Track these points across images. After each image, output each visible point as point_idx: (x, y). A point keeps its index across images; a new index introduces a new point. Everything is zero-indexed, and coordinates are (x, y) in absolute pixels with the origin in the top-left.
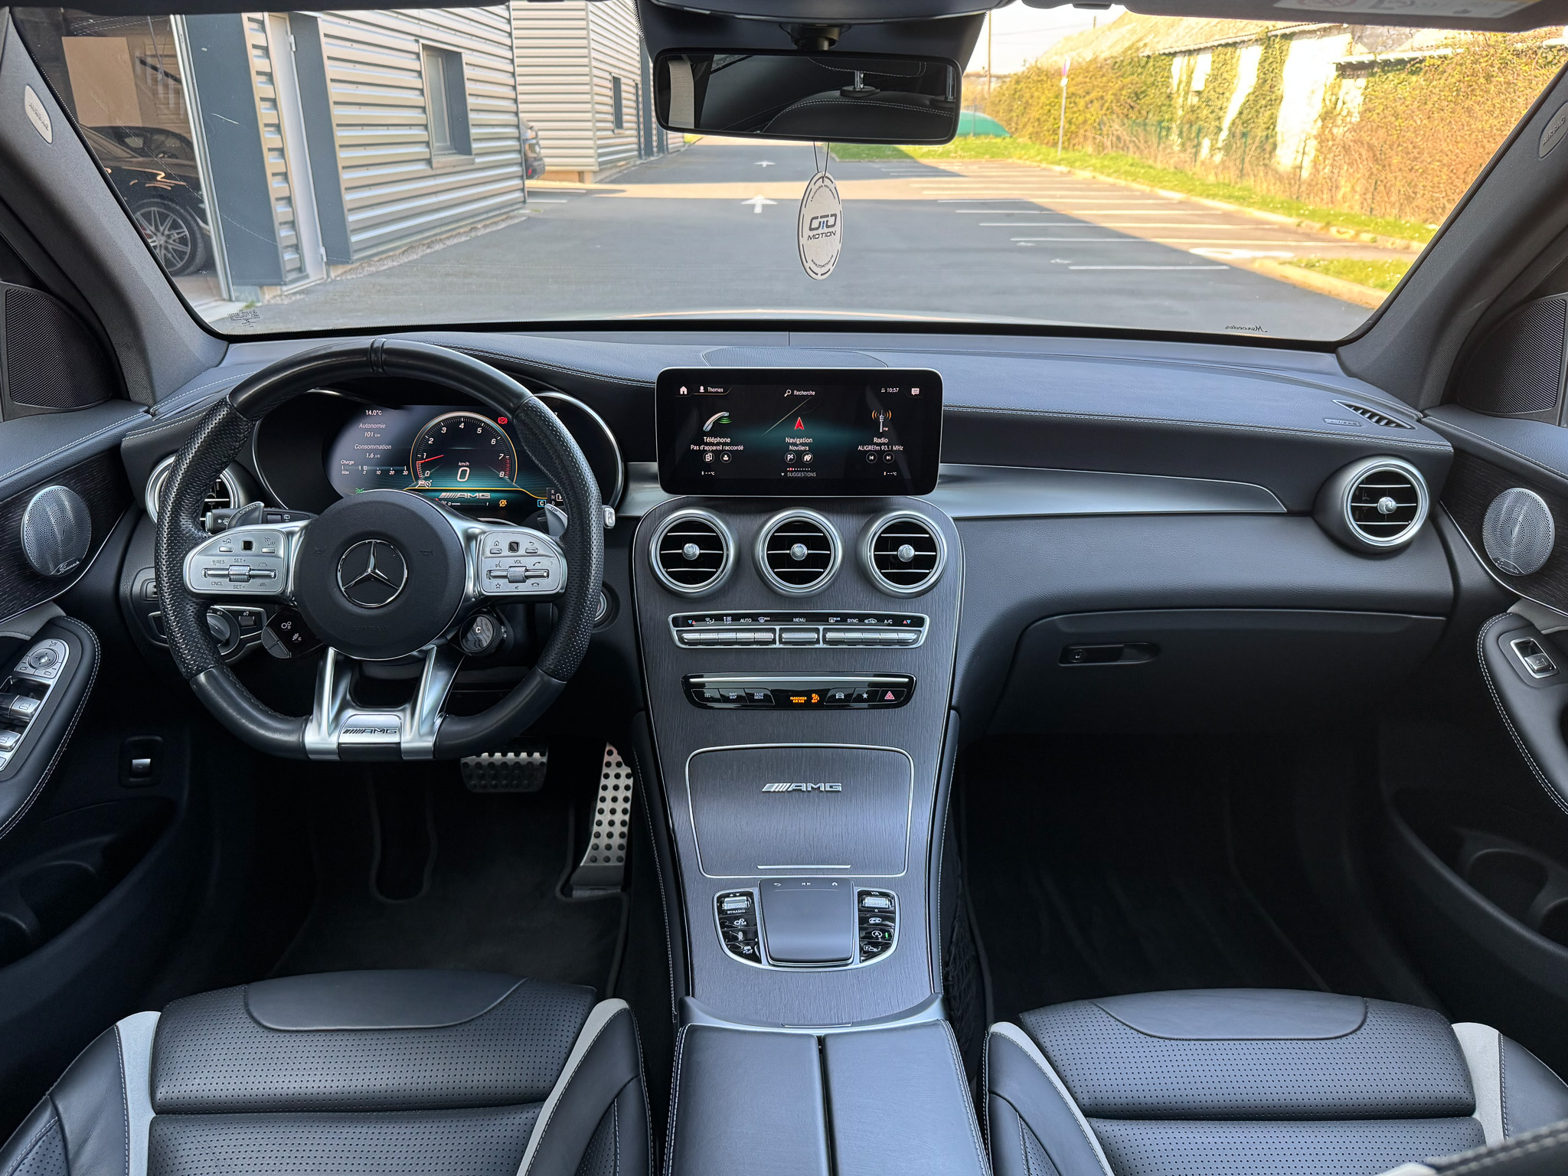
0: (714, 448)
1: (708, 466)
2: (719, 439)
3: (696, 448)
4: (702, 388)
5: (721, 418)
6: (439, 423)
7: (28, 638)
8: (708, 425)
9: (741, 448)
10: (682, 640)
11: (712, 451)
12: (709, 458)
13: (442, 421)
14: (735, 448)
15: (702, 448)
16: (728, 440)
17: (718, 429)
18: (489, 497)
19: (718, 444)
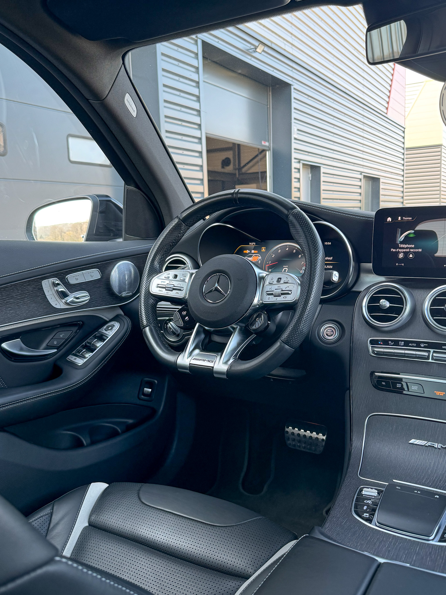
0: (405, 250)
1: (400, 261)
2: (407, 246)
3: (394, 250)
4: (400, 218)
5: (409, 234)
7: (108, 320)
8: (402, 238)
9: (420, 250)
11: (403, 252)
12: (401, 256)
13: (279, 247)
14: (417, 250)
15: (397, 250)
16: (413, 246)
17: (407, 240)
19: (407, 248)
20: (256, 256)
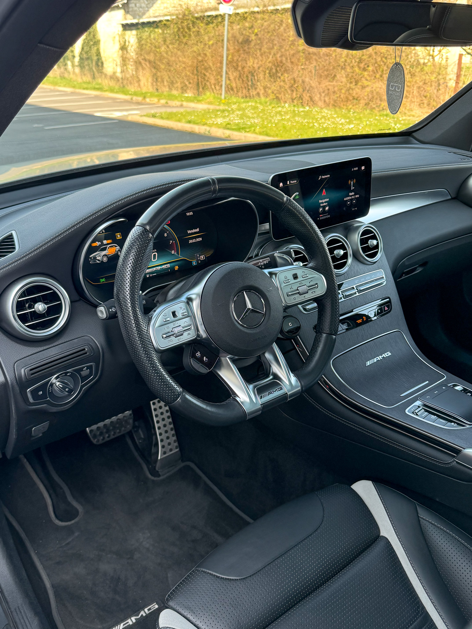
4: (288, 182)
5: (295, 196)
10: (305, 309)
18: (169, 266)
20: (112, 246)
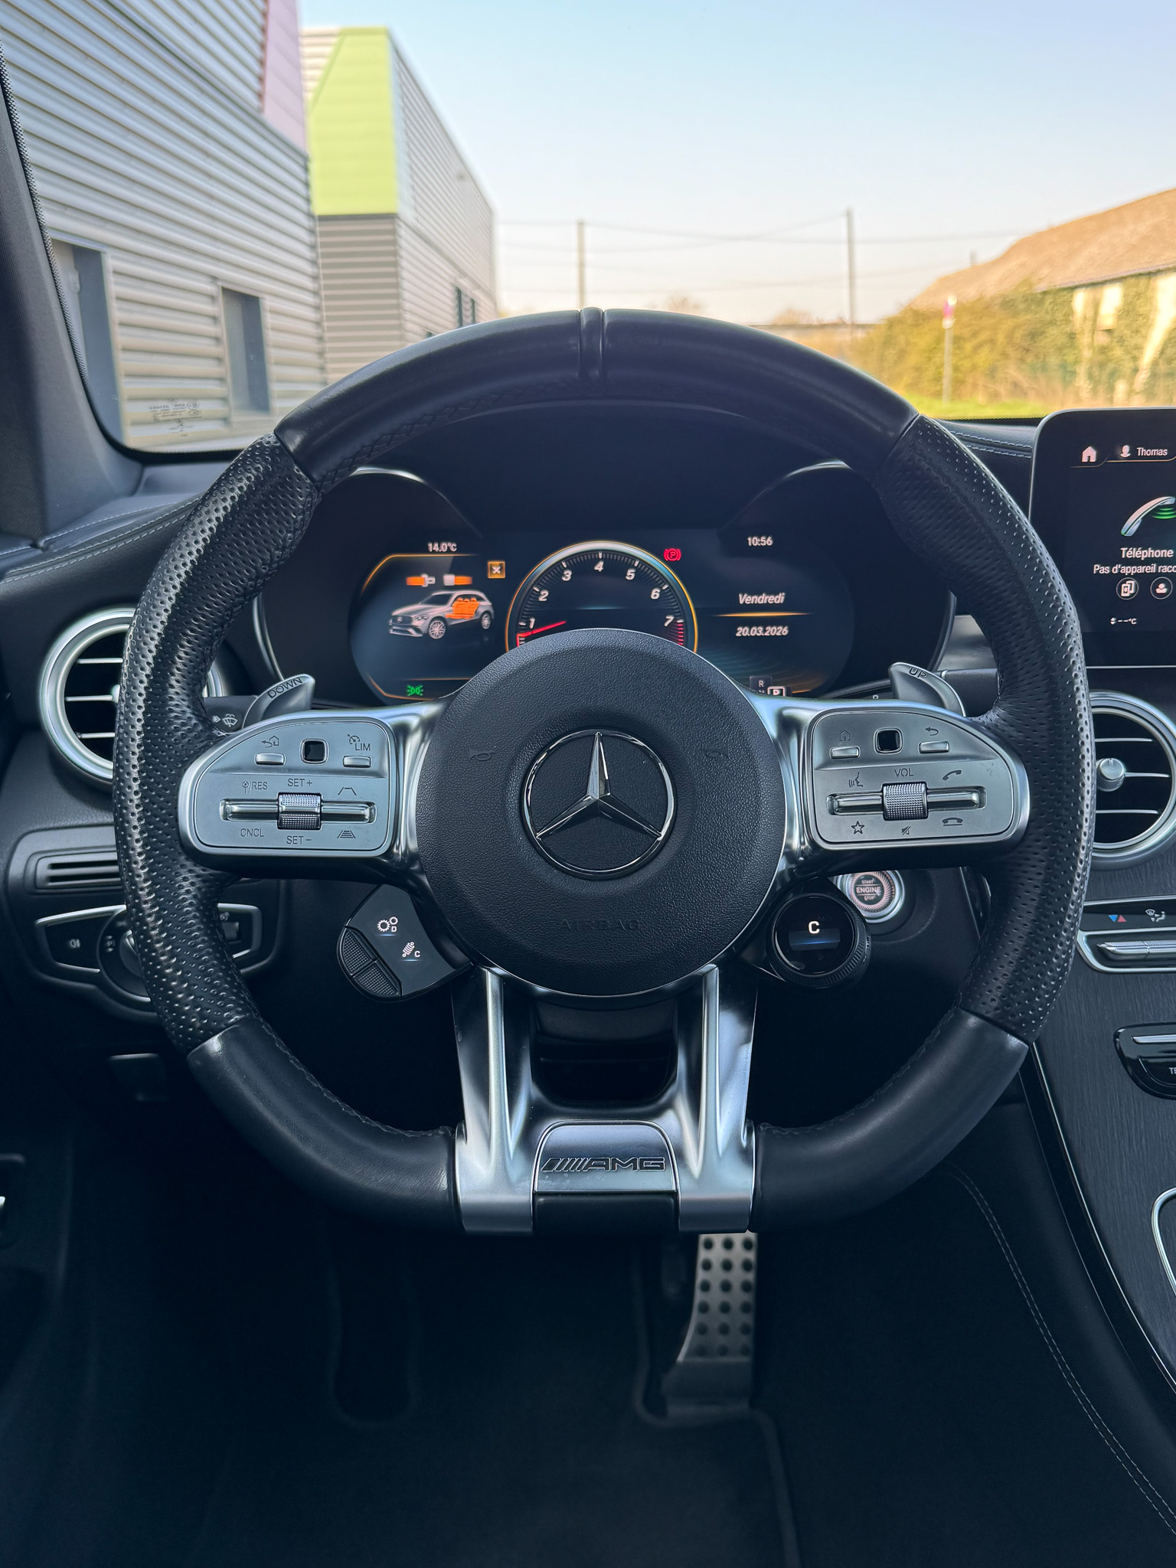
0: (1141, 569)
1: (1125, 608)
2: (1150, 553)
3: (1104, 570)
4: (1126, 449)
5: (1158, 509)
6: (559, 563)
8: (1132, 524)
10: (1103, 956)
11: (1136, 576)
12: (1128, 589)
13: (566, 559)
15: (1115, 569)
16: (1169, 554)
17: (1150, 532)
19: (1148, 561)
20: (469, 596)
